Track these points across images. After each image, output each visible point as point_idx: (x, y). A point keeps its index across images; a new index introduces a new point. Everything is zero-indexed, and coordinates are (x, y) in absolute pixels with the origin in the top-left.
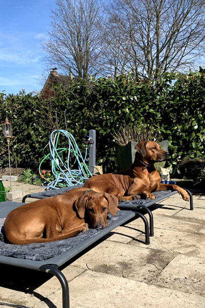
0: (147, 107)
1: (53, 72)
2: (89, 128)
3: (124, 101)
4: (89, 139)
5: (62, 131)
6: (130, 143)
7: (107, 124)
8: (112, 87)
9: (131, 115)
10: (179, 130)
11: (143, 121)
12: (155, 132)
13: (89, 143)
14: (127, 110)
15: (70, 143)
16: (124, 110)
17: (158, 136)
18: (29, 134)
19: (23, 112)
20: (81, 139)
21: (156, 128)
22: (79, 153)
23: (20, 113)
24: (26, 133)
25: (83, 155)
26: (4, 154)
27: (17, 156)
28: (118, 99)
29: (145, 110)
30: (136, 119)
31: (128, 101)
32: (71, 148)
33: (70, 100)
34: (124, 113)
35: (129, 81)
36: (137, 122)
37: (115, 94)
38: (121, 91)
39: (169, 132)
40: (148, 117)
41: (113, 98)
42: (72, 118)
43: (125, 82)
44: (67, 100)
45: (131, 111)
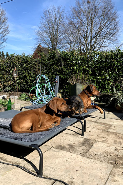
0: (85, 67)
1: (39, 45)
2: (56, 75)
3: (74, 63)
4: (56, 80)
5: (43, 75)
6: (76, 83)
7: (65, 73)
8: (68, 56)
9: (77, 70)
10: (100, 79)
11: (82, 73)
12: (88, 79)
13: (56, 82)
14: (75, 68)
15: (46, 81)
16: (73, 67)
17: (89, 81)
18: (25, 75)
19: (23, 64)
20: (52, 79)
21: (89, 77)
22: (50, 86)
23: (22, 65)
24: (24, 75)
25: (52, 87)
26: (12, 84)
27: (19, 86)
28: (71, 62)
29: (84, 68)
30: (79, 72)
31: (76, 63)
32: (47, 84)
33: (48, 60)
34: (74, 69)
35: (77, 53)
36: (79, 73)
37: (70, 60)
38: (73, 58)
39: (95, 79)
40: (85, 71)
41: (68, 61)
42: (48, 69)
43: (75, 54)
44: (46, 60)
45: (77, 68)
